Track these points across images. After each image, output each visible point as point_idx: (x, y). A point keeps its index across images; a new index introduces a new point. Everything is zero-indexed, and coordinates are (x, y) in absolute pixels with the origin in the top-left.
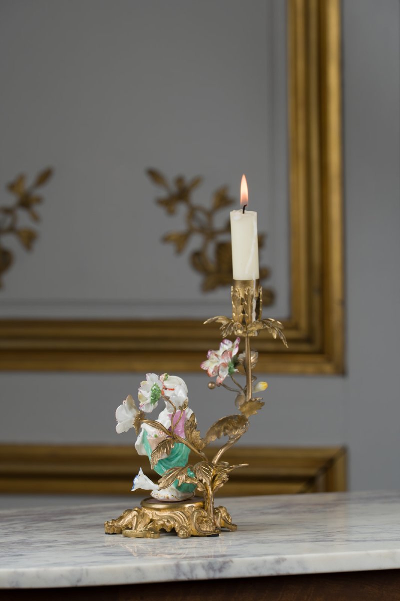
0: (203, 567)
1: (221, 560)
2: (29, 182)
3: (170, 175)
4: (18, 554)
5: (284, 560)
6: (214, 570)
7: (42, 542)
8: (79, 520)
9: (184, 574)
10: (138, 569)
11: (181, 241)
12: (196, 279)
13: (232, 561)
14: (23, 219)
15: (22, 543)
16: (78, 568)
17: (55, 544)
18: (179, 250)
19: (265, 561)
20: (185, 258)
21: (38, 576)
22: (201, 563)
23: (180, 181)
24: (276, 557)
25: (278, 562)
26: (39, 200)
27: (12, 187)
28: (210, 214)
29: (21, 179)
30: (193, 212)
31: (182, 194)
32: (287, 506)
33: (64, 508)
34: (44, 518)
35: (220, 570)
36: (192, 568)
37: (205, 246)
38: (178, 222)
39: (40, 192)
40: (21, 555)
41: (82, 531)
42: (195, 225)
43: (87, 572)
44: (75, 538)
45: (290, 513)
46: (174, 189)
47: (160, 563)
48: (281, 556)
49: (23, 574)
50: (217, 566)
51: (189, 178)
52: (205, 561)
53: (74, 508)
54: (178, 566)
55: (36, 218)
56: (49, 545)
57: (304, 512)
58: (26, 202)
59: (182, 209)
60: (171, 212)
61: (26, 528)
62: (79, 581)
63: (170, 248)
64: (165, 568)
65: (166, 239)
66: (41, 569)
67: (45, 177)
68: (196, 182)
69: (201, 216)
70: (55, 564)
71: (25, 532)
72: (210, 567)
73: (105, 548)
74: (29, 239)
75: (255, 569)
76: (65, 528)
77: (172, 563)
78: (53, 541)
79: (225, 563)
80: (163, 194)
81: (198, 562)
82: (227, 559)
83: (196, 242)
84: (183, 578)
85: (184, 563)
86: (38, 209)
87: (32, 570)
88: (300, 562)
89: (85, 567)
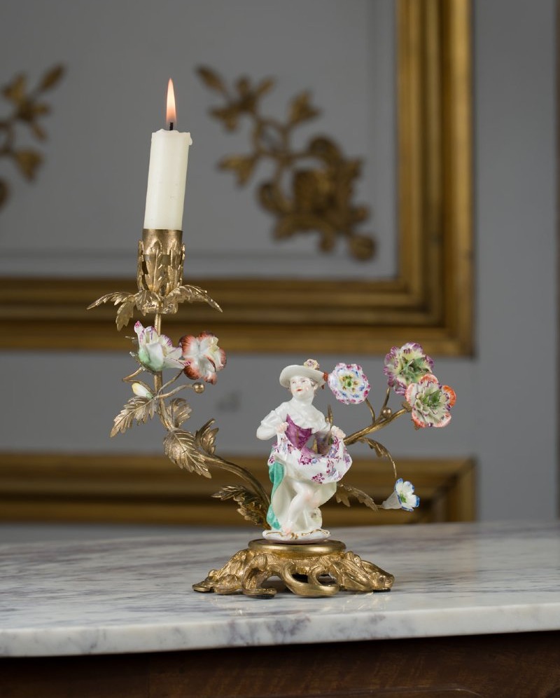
0: (268, 627)
1: (292, 617)
2: (32, 85)
3: (230, 76)
4: (9, 608)
5: (382, 618)
6: (284, 632)
7: (43, 591)
8: (95, 561)
9: (242, 638)
10: (177, 630)
11: (244, 168)
12: (265, 222)
13: (308, 620)
14: (23, 137)
15: (15, 593)
16: (91, 628)
17: (60, 594)
18: (242, 181)
19: (355, 620)
20: (250, 192)
21: (36, 640)
22: (265, 622)
23: (243, 83)
24: (372, 614)
25: (374, 620)
26: (45, 110)
27: (9, 92)
28: (285, 131)
29: (20, 80)
30: (261, 127)
31: (246, 102)
32: (388, 541)
33: (75, 543)
34: (47, 558)
35: (293, 631)
36: (253, 629)
37: (278, 175)
38: (240, 142)
39: (48, 98)
40: (13, 610)
41: (100, 576)
42: (265, 145)
43: (105, 634)
44: (89, 586)
45: (393, 552)
46: (235, 94)
47: (208, 621)
48: (377, 613)
49: (15, 637)
50: (287, 627)
51: (256, 79)
52: (271, 620)
53: (89, 543)
54: (232, 626)
55: (40, 135)
56: (52, 596)
57: (413, 550)
58: (27, 113)
59: (246, 124)
60: (231, 128)
61: (20, 572)
62: (93, 646)
63: (229, 178)
64: (214, 629)
65: (224, 166)
66: (40, 630)
67: (54, 77)
68: (267, 86)
69: (272, 133)
70: (60, 623)
71: (20, 578)
72: (279, 627)
73: (131, 600)
74: (31, 165)
75: (341, 630)
76: (75, 571)
77: (224, 621)
78: (59, 590)
79: (299, 622)
80: (220, 102)
81: (260, 620)
82: (302, 616)
83: (265, 170)
84: (239, 642)
85: (242, 621)
86: (44, 122)
87: (28, 631)
88: (405, 621)
89: (102, 627)
